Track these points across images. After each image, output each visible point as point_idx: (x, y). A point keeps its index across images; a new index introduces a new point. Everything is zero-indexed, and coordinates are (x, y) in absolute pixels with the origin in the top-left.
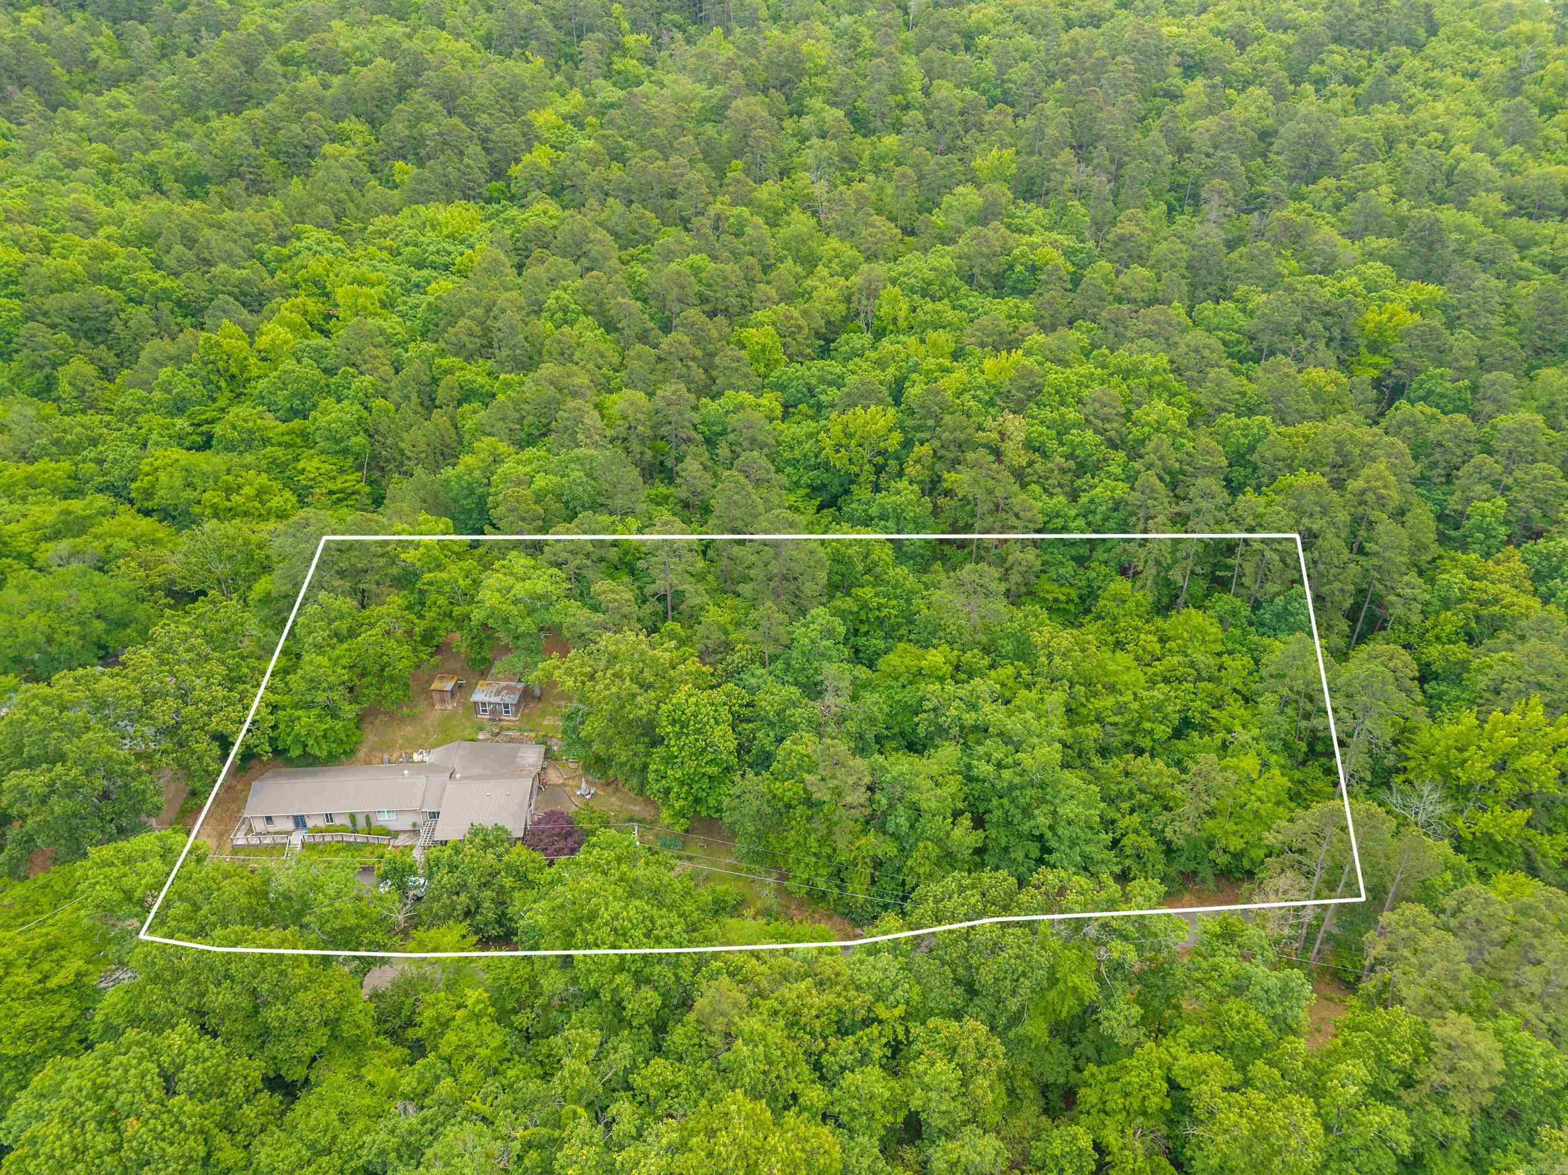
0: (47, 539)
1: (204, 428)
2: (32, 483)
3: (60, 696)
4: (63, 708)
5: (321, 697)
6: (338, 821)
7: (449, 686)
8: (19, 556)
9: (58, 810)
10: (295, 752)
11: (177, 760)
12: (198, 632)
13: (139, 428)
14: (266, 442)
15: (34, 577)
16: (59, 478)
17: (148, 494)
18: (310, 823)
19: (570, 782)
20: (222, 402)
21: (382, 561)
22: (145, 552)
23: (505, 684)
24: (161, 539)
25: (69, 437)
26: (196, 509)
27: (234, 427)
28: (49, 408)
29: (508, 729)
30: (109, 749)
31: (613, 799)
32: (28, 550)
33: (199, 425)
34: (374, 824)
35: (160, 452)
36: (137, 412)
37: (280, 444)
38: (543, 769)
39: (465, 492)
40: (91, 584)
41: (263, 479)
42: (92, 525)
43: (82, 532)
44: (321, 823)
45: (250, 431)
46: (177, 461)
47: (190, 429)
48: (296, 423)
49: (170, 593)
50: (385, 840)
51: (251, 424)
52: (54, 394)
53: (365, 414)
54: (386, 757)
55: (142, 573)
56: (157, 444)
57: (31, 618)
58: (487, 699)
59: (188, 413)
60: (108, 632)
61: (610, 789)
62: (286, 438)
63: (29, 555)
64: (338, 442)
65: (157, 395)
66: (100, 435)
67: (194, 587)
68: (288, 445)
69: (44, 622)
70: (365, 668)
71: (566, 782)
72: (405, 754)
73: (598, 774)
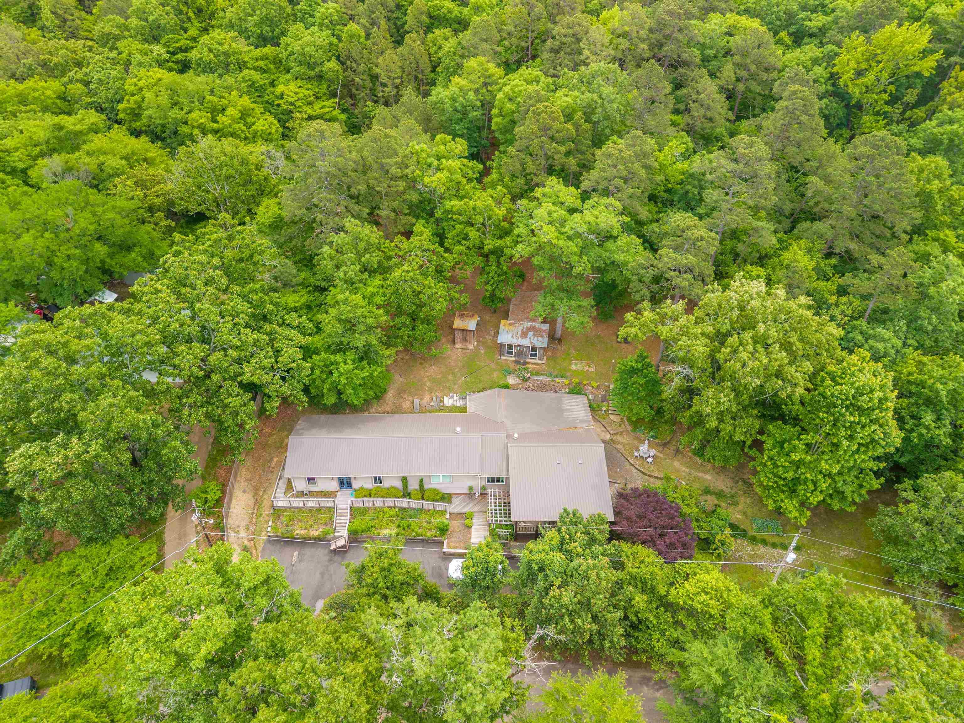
0: (42, 155)
1: (180, 56)
2: (23, 100)
3: (65, 344)
4: (71, 360)
5: (359, 341)
6: (386, 484)
7: (471, 324)
8: (13, 172)
9: (77, 496)
10: (331, 400)
11: (208, 416)
12: (216, 261)
13: (120, 53)
14: (242, 66)
15: (25, 193)
16: (49, 97)
17: (136, 114)
18: (356, 485)
19: (620, 438)
20: (193, 32)
21: (401, 185)
22: (139, 171)
23: (531, 324)
24: (153, 159)
25: (55, 60)
26: (185, 129)
27: (210, 50)
28: (34, 33)
29: (538, 374)
30: (133, 415)
31: (677, 464)
32: (21, 166)
33: (174, 53)
34: (427, 486)
35: (143, 72)
36: (117, 38)
37: (255, 69)
39: (459, 116)
40: (87, 203)
41: (246, 101)
42: (85, 142)
43: (76, 148)
44: (369, 485)
45: (227, 54)
46: (160, 80)
47: (167, 56)
48: (268, 50)
49: (170, 215)
50: (440, 506)
51: (226, 47)
52: (39, 23)
53: (335, 41)
54: (416, 401)
55: (139, 193)
56: (140, 64)
57: (27, 238)
58: (515, 341)
59: (163, 41)
60: (111, 255)
61: (670, 450)
62: (261, 63)
63: (24, 171)
64: (311, 67)
65: (134, 22)
66: (84, 58)
67: (193, 209)
68: (263, 71)
69: (41, 243)
70: (399, 307)
71: (614, 438)
72: (437, 397)
73: (651, 434)
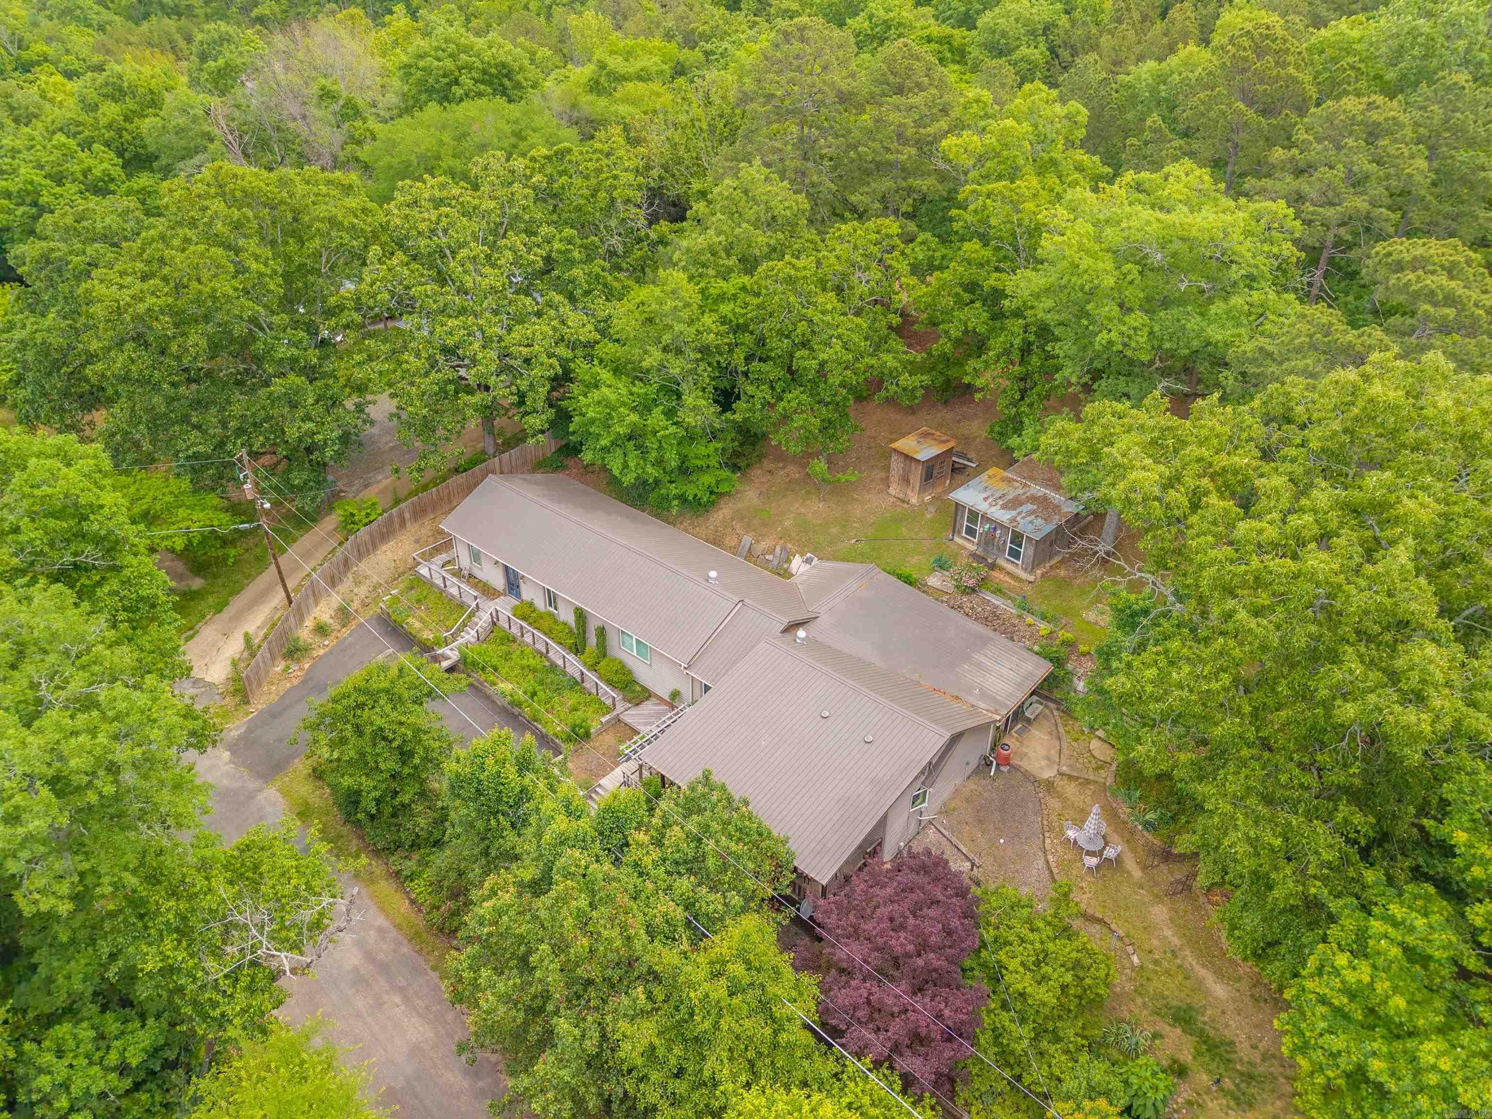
6: (558, 614)
7: (927, 452)
18: (527, 594)
19: (1070, 789)
23: (1038, 490)
29: (1000, 593)
31: (1160, 912)
34: (609, 648)
38: (1018, 715)
44: (541, 603)
50: (609, 695)
54: (747, 540)
58: (982, 507)
61: (1169, 874)
71: (1060, 783)
72: (784, 549)
73: (1150, 816)
